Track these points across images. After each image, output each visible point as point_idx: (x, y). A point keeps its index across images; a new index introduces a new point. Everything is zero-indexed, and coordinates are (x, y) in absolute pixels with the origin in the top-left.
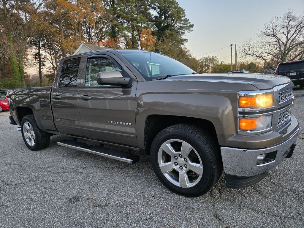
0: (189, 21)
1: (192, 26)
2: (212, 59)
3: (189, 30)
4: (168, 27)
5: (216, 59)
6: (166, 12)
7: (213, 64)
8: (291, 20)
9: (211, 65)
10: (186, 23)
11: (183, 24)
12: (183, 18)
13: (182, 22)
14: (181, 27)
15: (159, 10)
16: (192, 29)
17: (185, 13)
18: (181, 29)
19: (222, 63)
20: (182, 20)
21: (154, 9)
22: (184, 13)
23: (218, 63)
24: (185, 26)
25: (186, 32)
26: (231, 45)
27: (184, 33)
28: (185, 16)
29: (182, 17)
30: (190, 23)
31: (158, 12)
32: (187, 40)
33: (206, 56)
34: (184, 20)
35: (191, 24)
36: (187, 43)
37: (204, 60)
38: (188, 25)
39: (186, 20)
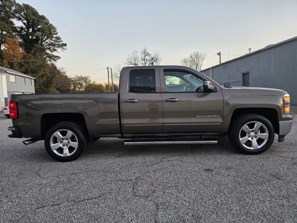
0: (61, 40)
1: (65, 45)
2: (85, 78)
3: (62, 48)
4: (38, 41)
5: (88, 78)
6: (35, 25)
7: (86, 83)
8: (146, 55)
9: (84, 84)
10: (59, 41)
11: (54, 41)
12: (55, 36)
13: (54, 39)
14: (52, 43)
15: (25, 22)
16: (65, 47)
17: (57, 31)
18: (53, 46)
19: (94, 83)
20: (54, 37)
21: (20, 19)
22: (55, 31)
23: (90, 83)
24: (56, 43)
25: (59, 50)
26: (108, 68)
27: (55, 50)
28: (56, 34)
29: (54, 34)
30: (62, 41)
31: (24, 24)
32: (60, 58)
33: (79, 76)
34: (56, 38)
35: (64, 42)
36: (59, 60)
37: (77, 78)
38: (61, 43)
39: (58, 38)
